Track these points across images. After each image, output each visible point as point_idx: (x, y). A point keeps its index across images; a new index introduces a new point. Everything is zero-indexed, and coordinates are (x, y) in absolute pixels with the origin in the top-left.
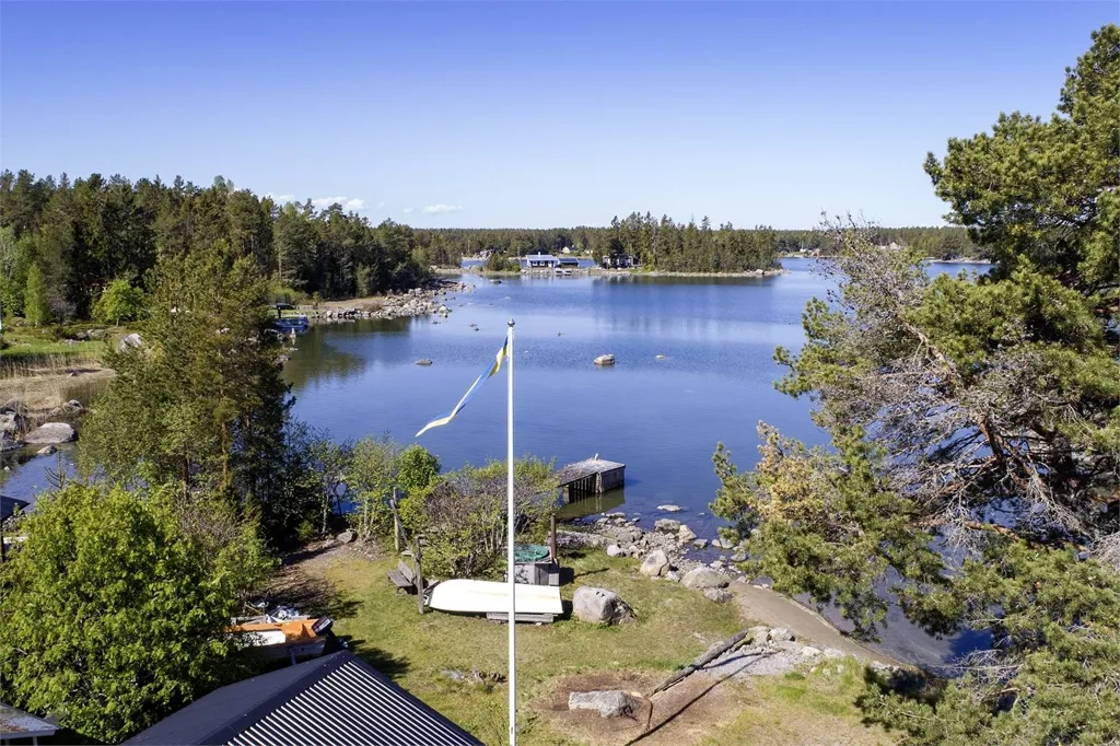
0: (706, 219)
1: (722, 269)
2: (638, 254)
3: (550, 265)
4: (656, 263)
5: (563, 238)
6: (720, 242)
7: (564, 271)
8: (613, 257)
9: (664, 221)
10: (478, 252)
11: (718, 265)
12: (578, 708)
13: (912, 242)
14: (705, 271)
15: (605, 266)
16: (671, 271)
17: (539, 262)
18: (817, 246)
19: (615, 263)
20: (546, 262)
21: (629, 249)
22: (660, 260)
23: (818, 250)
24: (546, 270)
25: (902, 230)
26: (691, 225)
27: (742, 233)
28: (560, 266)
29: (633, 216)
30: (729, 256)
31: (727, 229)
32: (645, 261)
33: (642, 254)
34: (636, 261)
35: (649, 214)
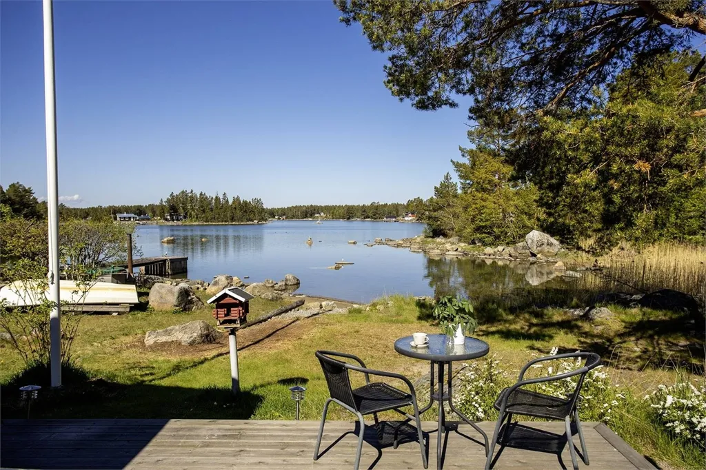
0: (225, 194)
1: (235, 221)
2: (186, 214)
3: (132, 220)
4: (197, 217)
5: (141, 211)
6: (234, 206)
7: (141, 223)
8: (171, 215)
9: (201, 194)
10: (85, 218)
11: (233, 218)
12: (155, 342)
13: (331, 212)
14: (226, 222)
15: (166, 220)
16: (206, 222)
17: (125, 218)
18: (284, 215)
19: (173, 218)
20: (130, 218)
21: (181, 211)
22: (199, 216)
23: (284, 217)
24: (130, 222)
25: (326, 207)
26: (217, 197)
27: (245, 202)
28: (138, 220)
29: (183, 192)
30: (239, 213)
31: (237, 200)
32: (191, 216)
33: (189, 213)
34: (185, 217)
35: (192, 191)
